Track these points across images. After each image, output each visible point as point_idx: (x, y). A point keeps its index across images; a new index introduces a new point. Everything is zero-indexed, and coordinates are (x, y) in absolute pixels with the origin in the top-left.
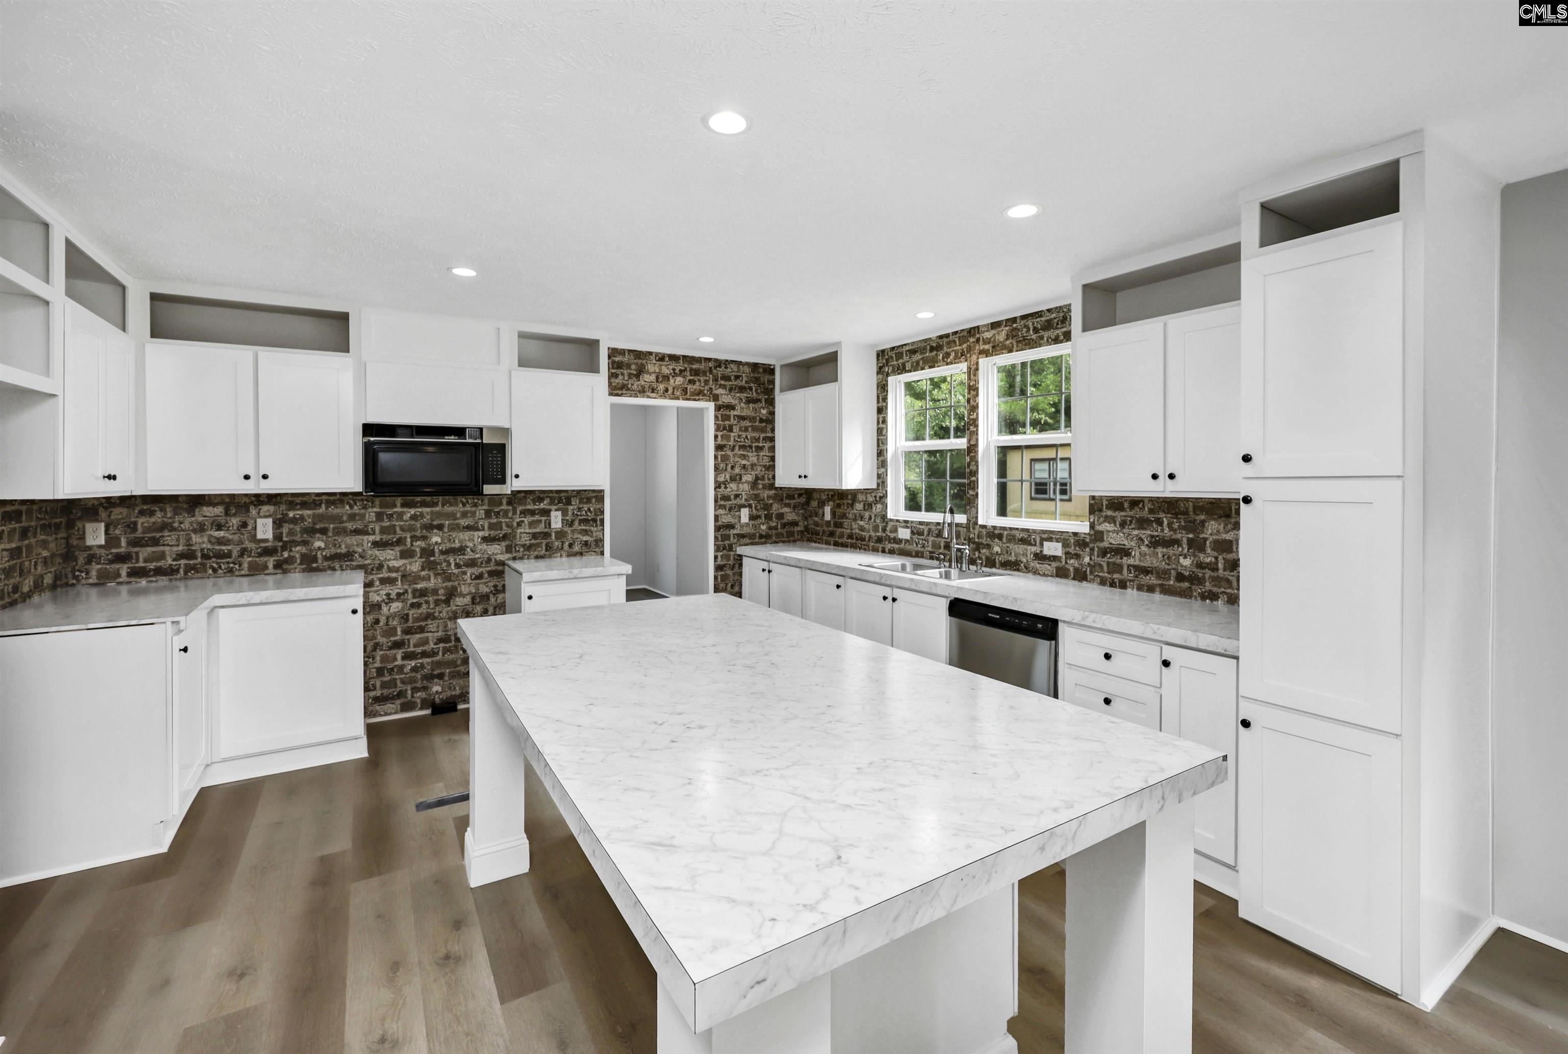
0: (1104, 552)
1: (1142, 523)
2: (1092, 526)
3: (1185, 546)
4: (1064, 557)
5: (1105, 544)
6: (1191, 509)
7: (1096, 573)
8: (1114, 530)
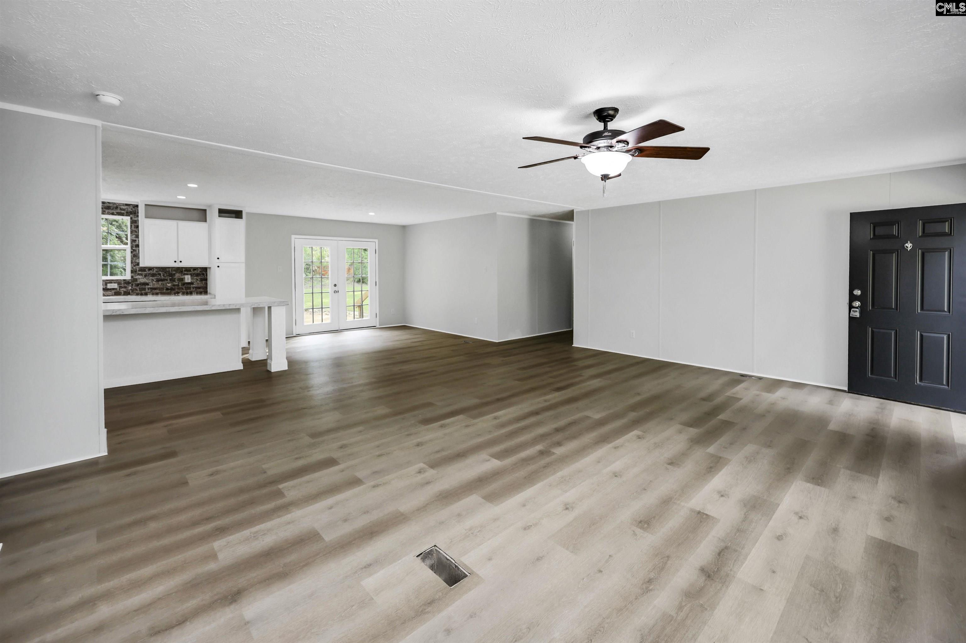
0: (138, 285)
1: (153, 275)
2: (132, 277)
3: (169, 281)
4: (118, 288)
5: (138, 282)
6: (170, 271)
7: (134, 292)
8: (142, 278)
